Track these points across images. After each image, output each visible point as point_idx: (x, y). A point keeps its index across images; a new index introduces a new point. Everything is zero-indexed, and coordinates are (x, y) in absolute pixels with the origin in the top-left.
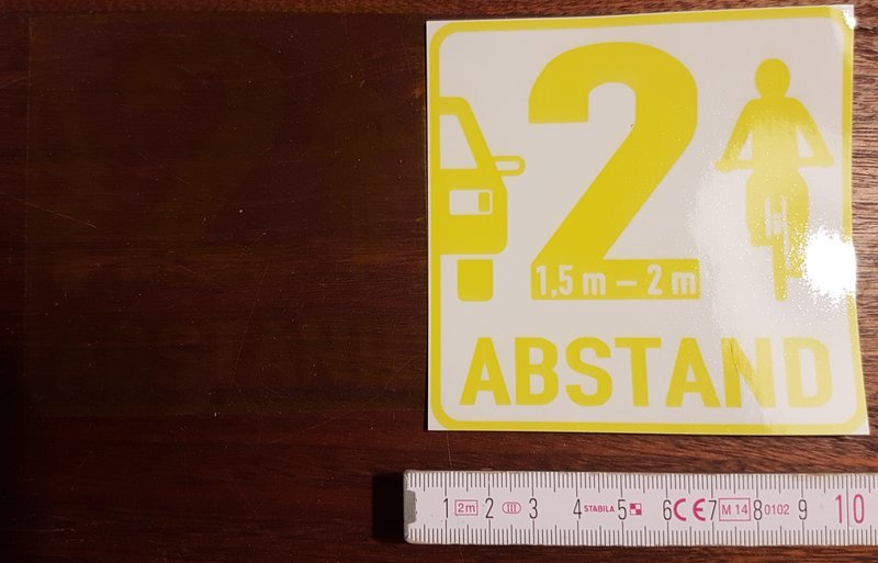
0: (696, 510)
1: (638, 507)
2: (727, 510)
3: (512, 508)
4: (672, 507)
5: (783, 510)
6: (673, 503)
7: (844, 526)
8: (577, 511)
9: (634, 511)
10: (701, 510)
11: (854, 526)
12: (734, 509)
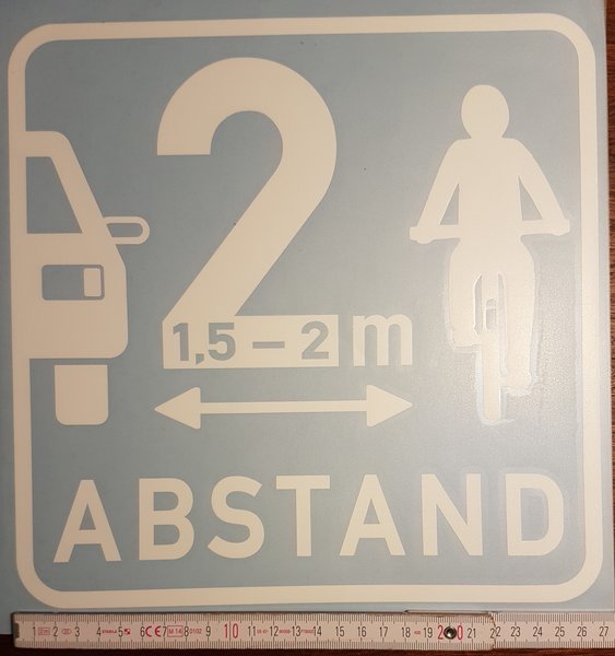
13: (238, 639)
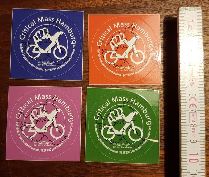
0: (193, 104)
1: (193, 85)
2: (193, 115)
4: (194, 96)
5: (194, 135)
7: (188, 155)
10: (193, 106)
11: (188, 159)
12: (193, 117)
13: (188, 162)
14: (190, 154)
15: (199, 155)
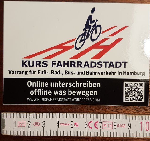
0: (95, 125)
1: (77, 124)
2: (105, 125)
3: (37, 124)
6: (88, 123)
8: (58, 125)
9: (76, 125)
10: (97, 125)
11: (146, 132)
12: (107, 125)
13: (149, 132)
14: (141, 130)
15: (143, 121)
